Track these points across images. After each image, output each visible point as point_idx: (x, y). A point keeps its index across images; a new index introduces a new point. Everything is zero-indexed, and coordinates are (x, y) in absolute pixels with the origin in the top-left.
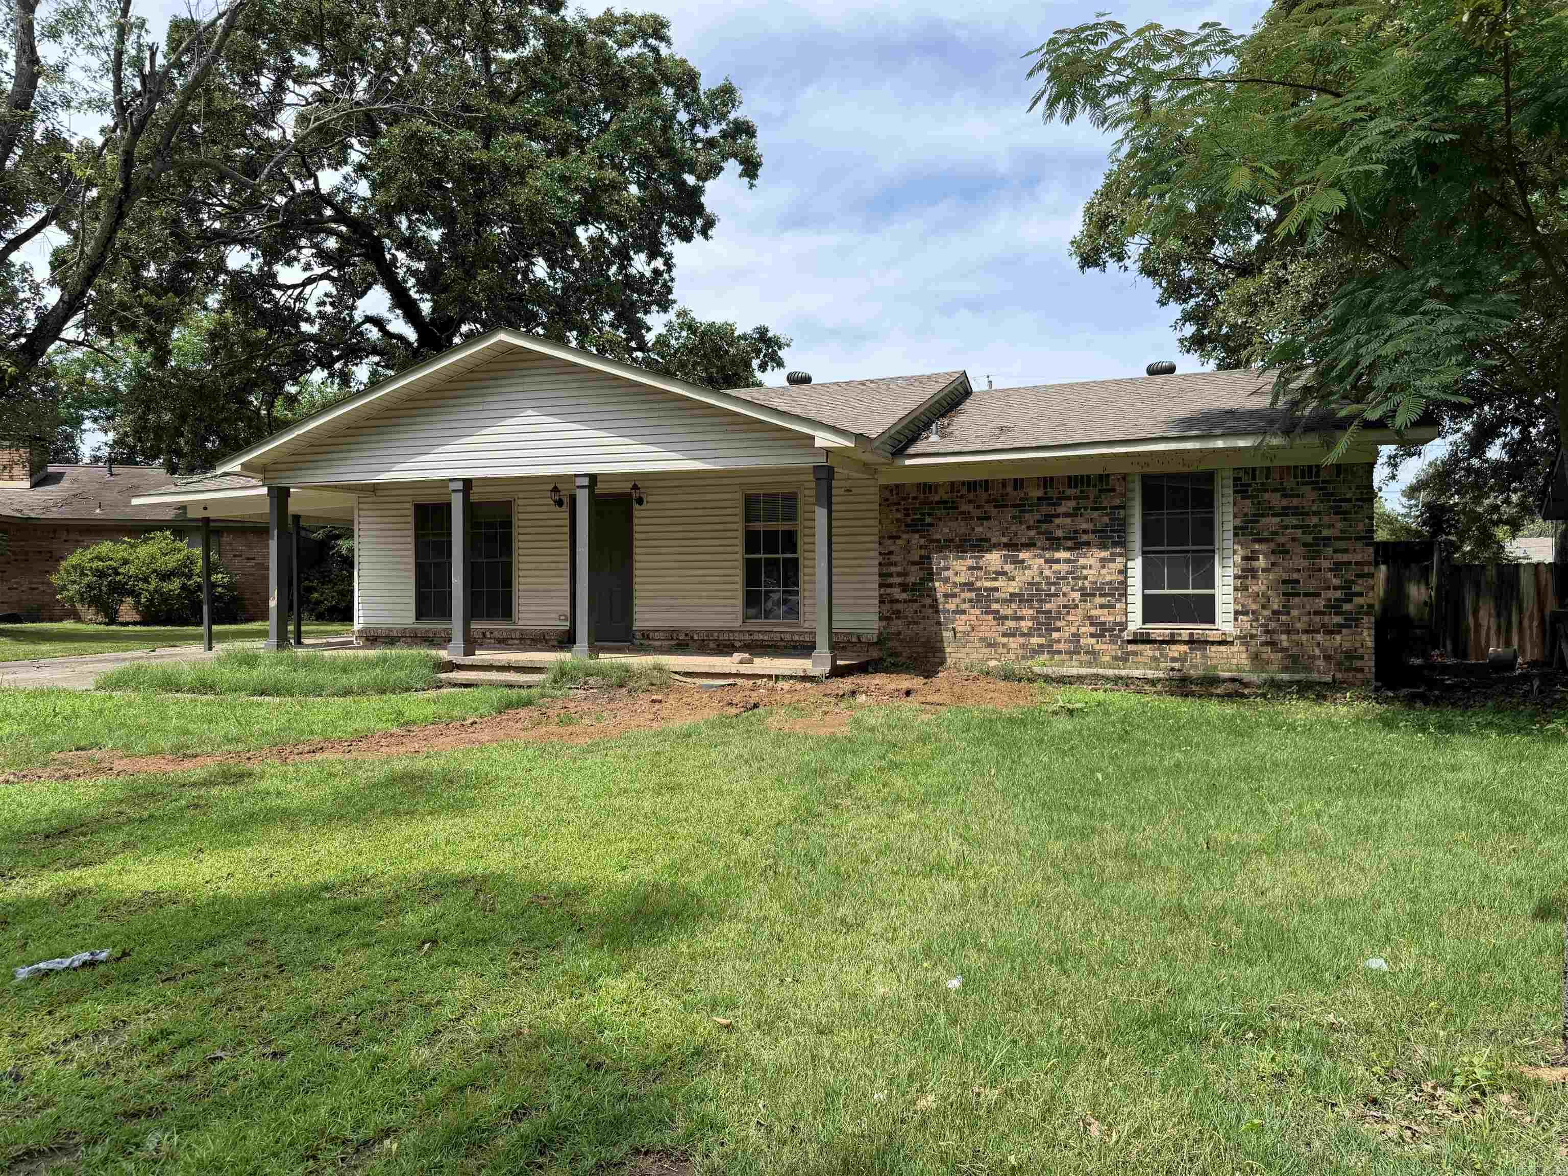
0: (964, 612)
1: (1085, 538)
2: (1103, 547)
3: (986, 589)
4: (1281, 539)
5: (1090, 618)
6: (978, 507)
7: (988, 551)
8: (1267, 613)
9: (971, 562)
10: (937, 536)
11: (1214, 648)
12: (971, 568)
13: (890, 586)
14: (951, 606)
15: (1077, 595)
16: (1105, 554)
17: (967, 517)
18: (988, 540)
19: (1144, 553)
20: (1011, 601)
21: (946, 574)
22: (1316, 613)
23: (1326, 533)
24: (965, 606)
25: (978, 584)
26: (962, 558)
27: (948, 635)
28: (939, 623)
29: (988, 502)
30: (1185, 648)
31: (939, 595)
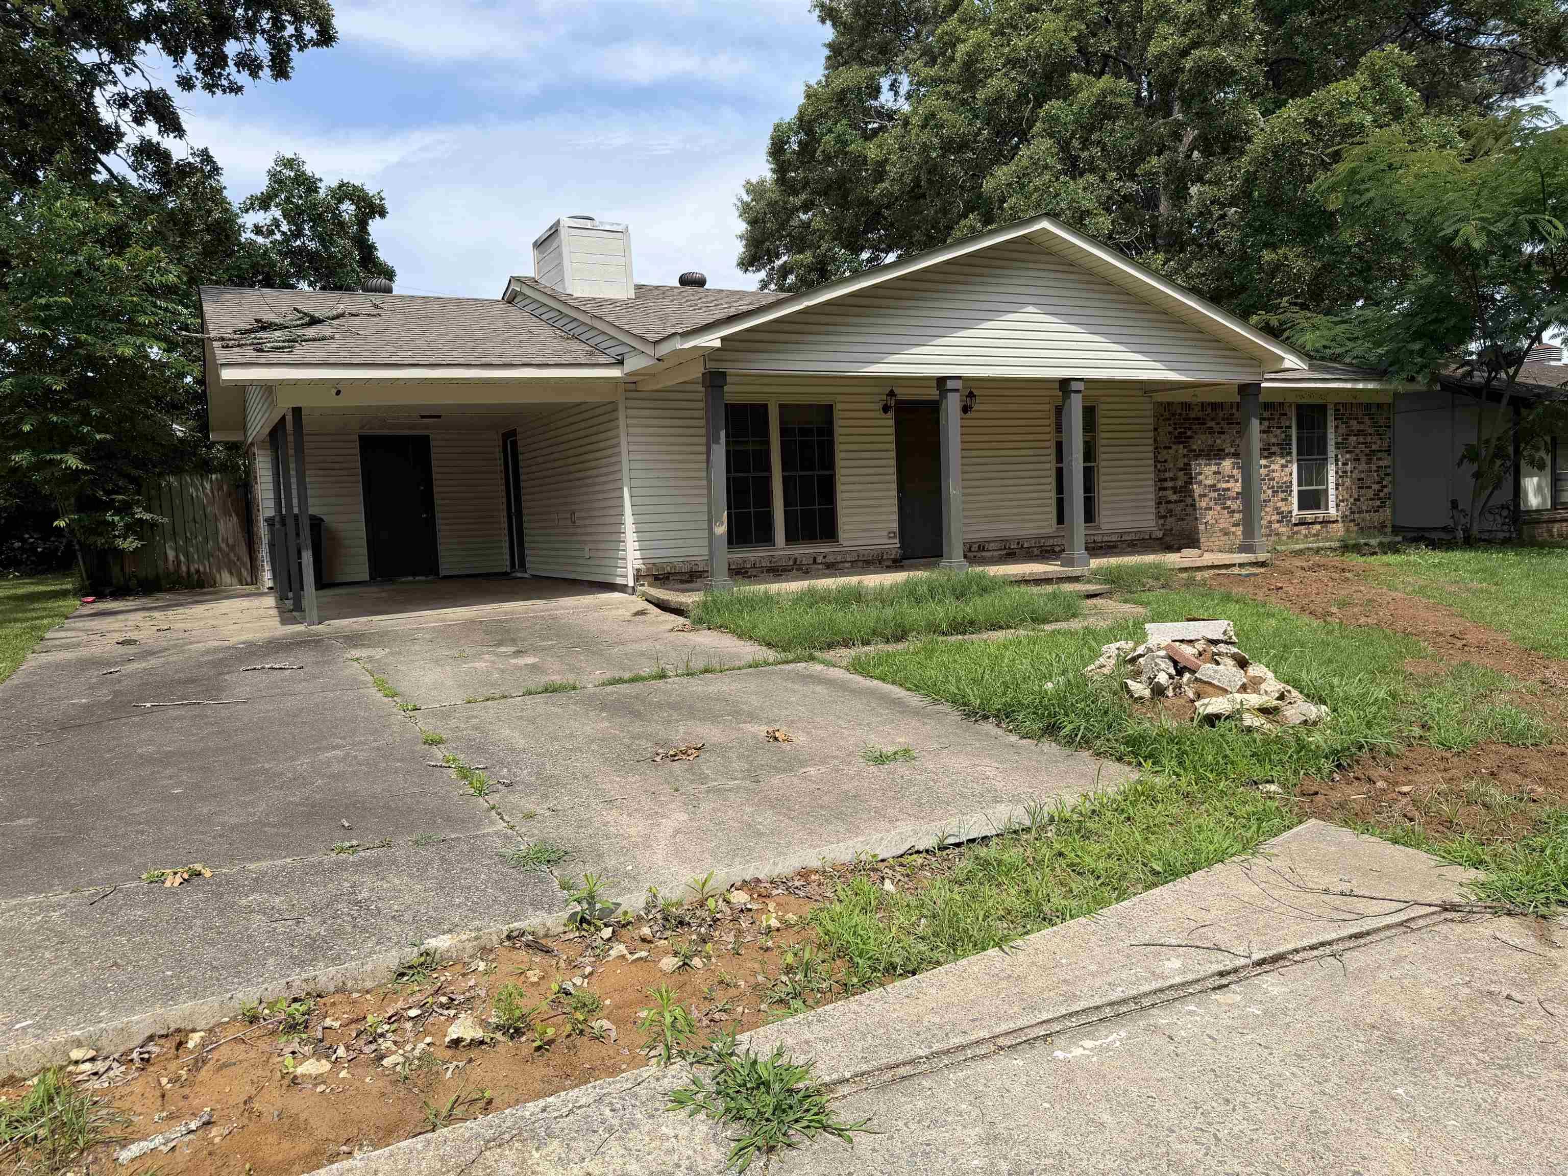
0: (1210, 509)
1: (1274, 449)
2: (1282, 456)
3: (1224, 490)
4: (1357, 451)
5: (1277, 509)
6: (1218, 424)
7: (1224, 459)
8: (1352, 500)
9: (1214, 468)
10: (1195, 447)
11: (1331, 525)
12: (1215, 473)
13: (1165, 489)
14: (1204, 505)
15: (1270, 492)
16: (1283, 461)
17: (1211, 431)
18: (1223, 450)
19: (1298, 460)
20: (1237, 498)
21: (1201, 477)
22: (1371, 499)
23: (1374, 447)
24: (1212, 504)
25: (1219, 486)
26: (1210, 465)
27: (1202, 527)
28: (1196, 519)
29: (1223, 419)
30: (1318, 527)
31: (1196, 495)
